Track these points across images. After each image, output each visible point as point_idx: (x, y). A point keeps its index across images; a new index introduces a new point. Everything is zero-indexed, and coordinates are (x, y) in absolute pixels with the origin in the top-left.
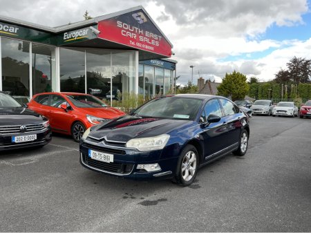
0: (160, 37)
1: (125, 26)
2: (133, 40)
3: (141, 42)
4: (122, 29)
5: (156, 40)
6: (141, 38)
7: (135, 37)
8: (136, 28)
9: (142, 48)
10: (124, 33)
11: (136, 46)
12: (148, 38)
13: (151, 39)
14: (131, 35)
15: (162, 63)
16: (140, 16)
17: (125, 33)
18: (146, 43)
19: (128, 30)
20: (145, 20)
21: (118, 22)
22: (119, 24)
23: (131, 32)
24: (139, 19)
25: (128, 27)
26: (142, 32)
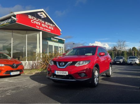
0: (54, 26)
1: (33, 18)
2: (38, 25)
3: (43, 27)
4: (32, 19)
5: (51, 27)
6: (43, 25)
7: (39, 24)
8: (40, 20)
9: (43, 30)
10: (32, 21)
11: (40, 29)
12: (47, 25)
13: (49, 26)
14: (37, 23)
15: (58, 40)
16: (42, 14)
17: (34, 22)
18: (46, 28)
19: (35, 20)
20: (45, 16)
21: (29, 16)
22: (30, 17)
23: (37, 21)
24: (41, 15)
25: (35, 19)
26: (43, 22)
